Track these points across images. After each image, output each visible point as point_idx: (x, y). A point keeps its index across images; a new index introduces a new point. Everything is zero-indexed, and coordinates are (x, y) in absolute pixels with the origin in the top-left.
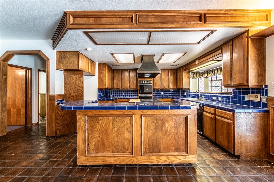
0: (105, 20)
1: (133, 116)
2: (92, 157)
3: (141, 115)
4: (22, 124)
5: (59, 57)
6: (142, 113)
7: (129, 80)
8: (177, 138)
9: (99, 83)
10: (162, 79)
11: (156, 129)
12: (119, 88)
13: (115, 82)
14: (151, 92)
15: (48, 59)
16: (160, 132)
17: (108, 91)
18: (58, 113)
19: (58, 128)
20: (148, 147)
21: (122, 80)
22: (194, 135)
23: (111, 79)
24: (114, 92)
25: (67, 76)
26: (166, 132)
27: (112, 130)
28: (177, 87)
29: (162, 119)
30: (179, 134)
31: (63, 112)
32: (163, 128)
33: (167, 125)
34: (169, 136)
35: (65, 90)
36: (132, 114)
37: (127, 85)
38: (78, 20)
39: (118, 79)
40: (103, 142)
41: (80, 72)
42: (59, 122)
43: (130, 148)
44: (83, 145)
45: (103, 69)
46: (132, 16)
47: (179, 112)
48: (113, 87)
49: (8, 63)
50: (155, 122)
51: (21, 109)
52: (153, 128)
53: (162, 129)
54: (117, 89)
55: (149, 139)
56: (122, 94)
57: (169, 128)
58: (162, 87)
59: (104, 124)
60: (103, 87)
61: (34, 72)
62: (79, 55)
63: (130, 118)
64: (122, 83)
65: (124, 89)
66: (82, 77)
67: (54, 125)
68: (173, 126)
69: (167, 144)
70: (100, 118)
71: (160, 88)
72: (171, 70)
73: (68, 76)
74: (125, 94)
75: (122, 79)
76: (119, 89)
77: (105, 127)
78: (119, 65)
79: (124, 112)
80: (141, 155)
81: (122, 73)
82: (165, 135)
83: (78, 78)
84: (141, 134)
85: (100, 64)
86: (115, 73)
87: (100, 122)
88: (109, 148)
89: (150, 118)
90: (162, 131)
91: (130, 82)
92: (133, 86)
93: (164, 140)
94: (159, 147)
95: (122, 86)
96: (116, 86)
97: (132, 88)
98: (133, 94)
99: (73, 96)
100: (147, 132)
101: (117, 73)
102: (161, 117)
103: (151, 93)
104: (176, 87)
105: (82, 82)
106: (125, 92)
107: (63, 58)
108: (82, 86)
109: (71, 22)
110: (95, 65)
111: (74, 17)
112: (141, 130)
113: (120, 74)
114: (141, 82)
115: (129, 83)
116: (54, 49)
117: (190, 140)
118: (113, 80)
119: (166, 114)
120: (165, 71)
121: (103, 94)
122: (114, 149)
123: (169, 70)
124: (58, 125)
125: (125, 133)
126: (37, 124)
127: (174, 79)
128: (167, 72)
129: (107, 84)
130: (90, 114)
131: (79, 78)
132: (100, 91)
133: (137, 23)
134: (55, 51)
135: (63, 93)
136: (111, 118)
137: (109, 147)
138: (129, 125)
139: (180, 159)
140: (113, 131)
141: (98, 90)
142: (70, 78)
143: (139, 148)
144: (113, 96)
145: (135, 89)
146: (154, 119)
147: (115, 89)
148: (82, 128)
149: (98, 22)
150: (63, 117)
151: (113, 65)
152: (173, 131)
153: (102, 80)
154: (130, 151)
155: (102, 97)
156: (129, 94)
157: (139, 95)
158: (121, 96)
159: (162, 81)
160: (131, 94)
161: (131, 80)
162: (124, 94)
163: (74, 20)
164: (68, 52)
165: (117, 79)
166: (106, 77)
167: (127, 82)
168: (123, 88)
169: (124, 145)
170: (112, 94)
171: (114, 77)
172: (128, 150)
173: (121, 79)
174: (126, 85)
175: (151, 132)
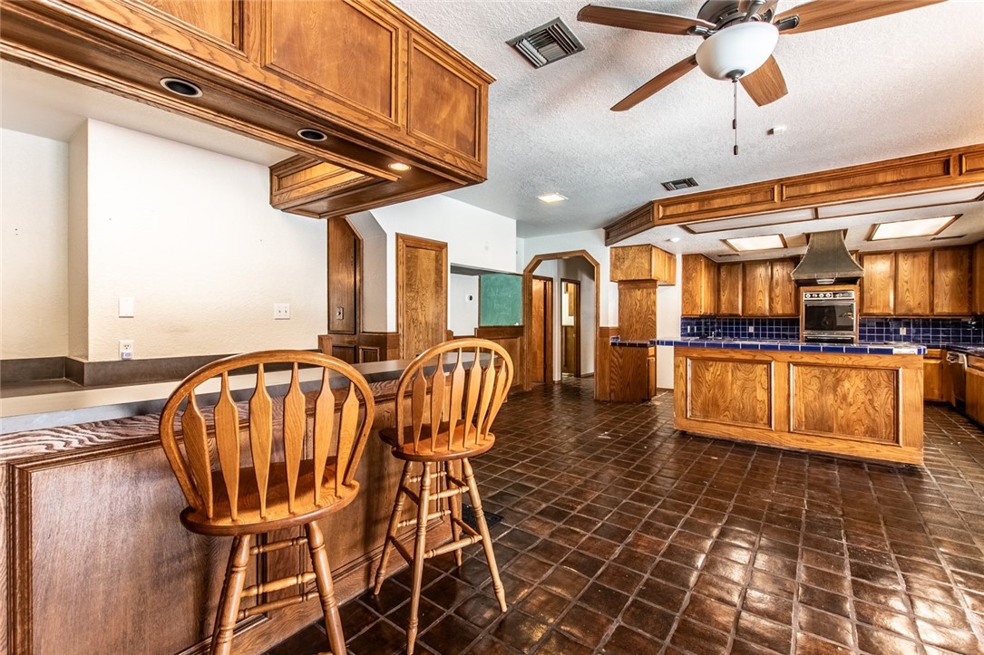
0: (717, 203)
1: (773, 363)
2: (697, 421)
3: (789, 363)
4: (539, 380)
5: (616, 259)
6: (790, 360)
7: (771, 290)
8: (871, 411)
9: (683, 301)
10: (899, 284)
11: (821, 390)
12: (735, 312)
13: (723, 298)
14: (852, 326)
15: (598, 264)
16: (831, 396)
17: (703, 321)
18: (613, 361)
19: (613, 387)
20: (804, 420)
21: (748, 293)
22: (917, 409)
23: (714, 291)
24: (719, 324)
25: (623, 291)
26: (845, 398)
27: (732, 384)
28: (973, 310)
29: (836, 373)
30: (876, 405)
31: (621, 360)
32: (839, 389)
33: (847, 384)
34: (851, 405)
35: (620, 319)
36: (770, 359)
37: (762, 304)
38: (670, 211)
39: (734, 287)
40: (717, 400)
41: (651, 283)
42: (614, 377)
43: (766, 417)
44: (683, 402)
45: (695, 270)
46: (773, 189)
47: (877, 362)
48: (718, 311)
49: (534, 274)
50: (819, 378)
51: (538, 351)
52: (815, 387)
53: (835, 391)
54: (731, 315)
55: (806, 406)
56: (744, 329)
57: (852, 391)
58: (901, 310)
59: (718, 373)
60: (695, 313)
61: (556, 285)
62: (651, 250)
63: (765, 366)
64: (747, 299)
65: (751, 315)
66: (655, 293)
67: (607, 381)
68: (862, 386)
69: (848, 420)
70: (711, 363)
71: (892, 313)
72: (941, 252)
73: (627, 291)
74: (755, 329)
75: (748, 288)
76: (737, 315)
77: (719, 378)
78: (738, 255)
79: (755, 356)
80: (789, 432)
81: (748, 272)
82: (842, 403)
83: (645, 295)
84: (789, 395)
85: (686, 257)
86: (723, 274)
87: (711, 369)
88: (727, 413)
89: (809, 369)
90: (835, 395)
91: (773, 296)
92: (783, 306)
93: (841, 413)
94: (830, 423)
95: (747, 307)
96: (727, 309)
97: (780, 312)
98: (785, 330)
99: (636, 330)
100: (801, 393)
101: (729, 272)
102: (834, 370)
103: (850, 328)
104: (970, 309)
105: (655, 303)
106: (757, 324)
107: (621, 260)
108: (653, 311)
109: (661, 216)
110: (675, 261)
111: (665, 206)
112: (789, 388)
113: (740, 276)
114: (812, 297)
115: (771, 300)
116: (606, 245)
117: (904, 417)
118: (719, 291)
119: (844, 363)
120: (914, 257)
121: (692, 329)
122: (737, 415)
123: (933, 250)
124: (613, 382)
125: (756, 391)
126: (560, 383)
127: (957, 283)
128: (924, 258)
129: (704, 304)
130: (695, 355)
131: (649, 294)
132: (686, 321)
133: (782, 200)
134: (609, 247)
135: (617, 325)
136: (731, 364)
137: (727, 409)
138: (764, 379)
139: (877, 451)
140: (735, 386)
141: (682, 319)
142: (630, 296)
143: (783, 419)
144: (718, 335)
145: (791, 315)
146: (816, 371)
147: (724, 315)
148: (682, 376)
149: (706, 208)
150: (621, 368)
151: (720, 256)
152: (861, 397)
153: (691, 296)
154: (765, 420)
155: (689, 335)
156: (771, 330)
157: (804, 333)
158: (744, 335)
159: (900, 290)
160: (778, 330)
161: (777, 291)
162: (751, 329)
163: (664, 211)
164: (631, 246)
165: (730, 289)
166: (703, 288)
167: (764, 296)
168: (750, 313)
169: (755, 411)
170: (713, 330)
171: (722, 284)
172: (762, 420)
173: (744, 289)
174: (759, 304)
175: (810, 395)
